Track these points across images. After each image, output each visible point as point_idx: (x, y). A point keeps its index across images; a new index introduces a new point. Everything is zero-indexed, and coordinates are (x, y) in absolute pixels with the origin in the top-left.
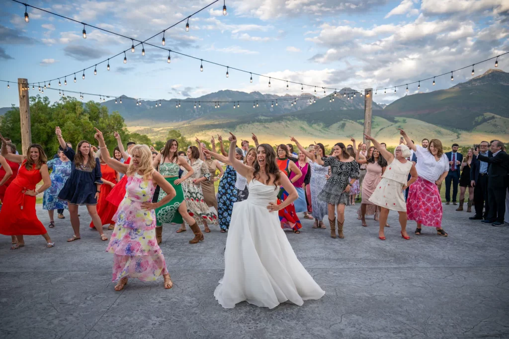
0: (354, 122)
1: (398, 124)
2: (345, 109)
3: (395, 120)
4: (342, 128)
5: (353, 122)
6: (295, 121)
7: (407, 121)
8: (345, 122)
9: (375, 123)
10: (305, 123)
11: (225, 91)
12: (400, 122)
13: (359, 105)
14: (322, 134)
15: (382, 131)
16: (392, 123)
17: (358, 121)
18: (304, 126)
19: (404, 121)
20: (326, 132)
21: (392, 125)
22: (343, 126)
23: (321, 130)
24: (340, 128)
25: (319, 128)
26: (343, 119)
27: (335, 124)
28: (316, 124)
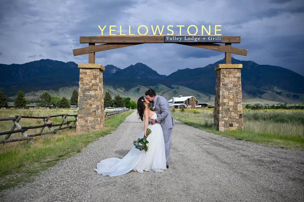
1: (174, 90)
2: (139, 78)
3: (172, 87)
4: (137, 92)
5: (145, 87)
7: (179, 88)
8: (140, 87)
9: (159, 89)
10: (112, 87)
11: (46, 60)
12: (175, 88)
13: (148, 76)
14: (124, 95)
15: (164, 94)
16: (170, 89)
17: (148, 87)
18: (110, 89)
19: (178, 88)
20: (127, 94)
21: (170, 90)
22: (138, 90)
23: (123, 92)
24: (136, 91)
25: (122, 91)
26: (138, 86)
27: (133, 89)
28: (119, 88)
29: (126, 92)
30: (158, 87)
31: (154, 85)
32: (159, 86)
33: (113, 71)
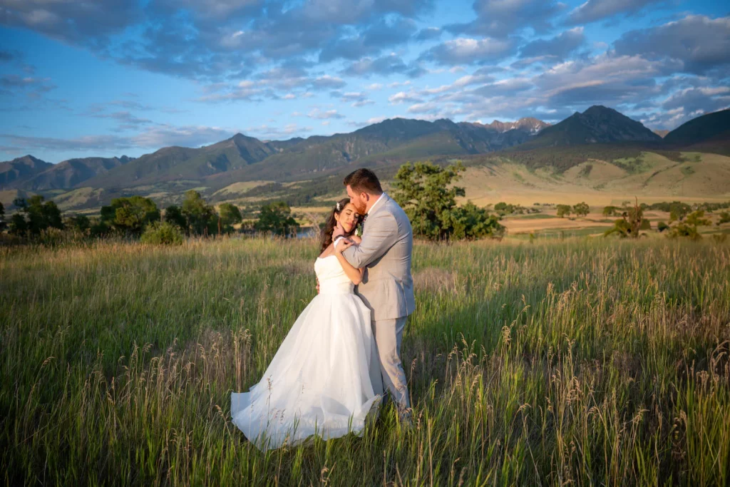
0: (608, 164)
1: (686, 164)
2: (593, 141)
3: (681, 157)
4: (585, 174)
5: (605, 162)
6: (505, 165)
7: (701, 158)
8: (592, 164)
9: (645, 164)
10: (524, 167)
11: (394, 120)
12: (688, 160)
13: (618, 134)
14: (550, 185)
15: (656, 176)
16: (674, 163)
17: (615, 161)
18: (520, 172)
19: (697, 159)
20: (558, 182)
21: (674, 166)
22: (589, 169)
23: (550, 177)
24: (583, 172)
25: (544, 174)
26: (589, 159)
27: (575, 167)
28: (541, 169)
29: (558, 176)
30: (642, 159)
31: (631, 156)
32: (643, 157)
33: (534, 131)
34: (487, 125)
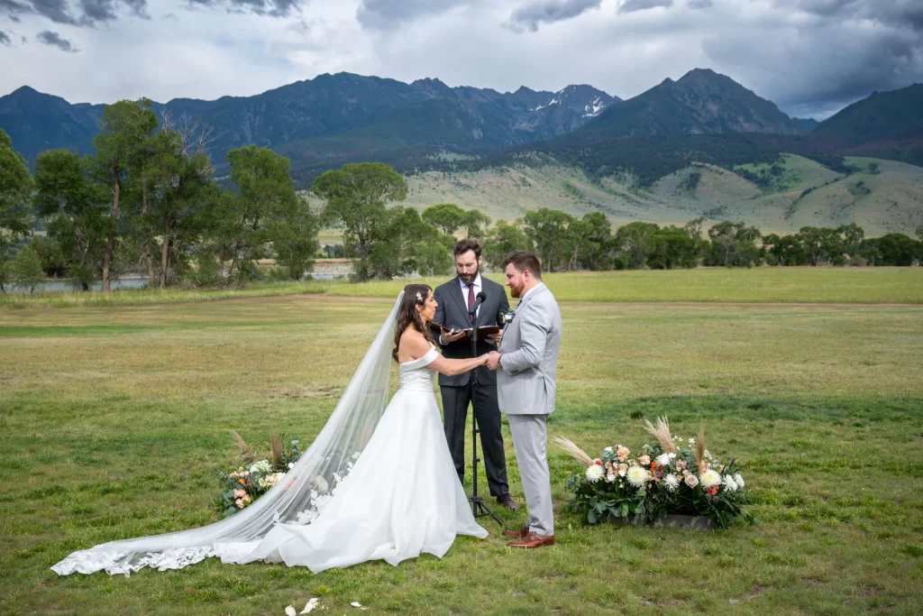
0: (728, 172)
1: (855, 178)
2: (696, 131)
3: (845, 164)
4: (688, 188)
5: (721, 170)
6: (546, 168)
7: (879, 168)
8: (702, 171)
9: (786, 175)
10: (580, 172)
11: (338, 75)
12: (858, 170)
13: (737, 122)
14: (629, 205)
15: (807, 196)
16: (835, 174)
17: (737, 167)
18: (574, 182)
19: (873, 169)
20: (642, 201)
21: (836, 180)
22: (693, 181)
23: (627, 193)
24: (685, 187)
25: (620, 188)
26: (693, 163)
27: (670, 177)
28: (613, 177)
29: (641, 191)
30: (781, 165)
31: (762, 161)
32: (784, 162)
33: (591, 111)
34: (508, 93)
